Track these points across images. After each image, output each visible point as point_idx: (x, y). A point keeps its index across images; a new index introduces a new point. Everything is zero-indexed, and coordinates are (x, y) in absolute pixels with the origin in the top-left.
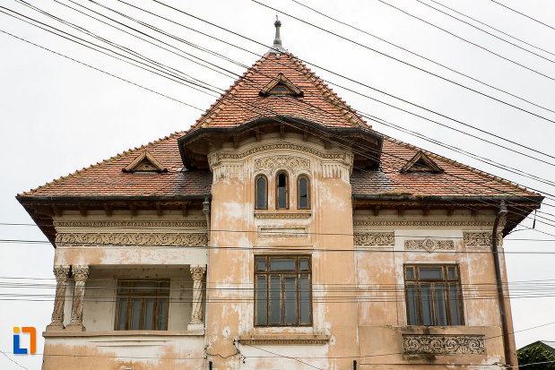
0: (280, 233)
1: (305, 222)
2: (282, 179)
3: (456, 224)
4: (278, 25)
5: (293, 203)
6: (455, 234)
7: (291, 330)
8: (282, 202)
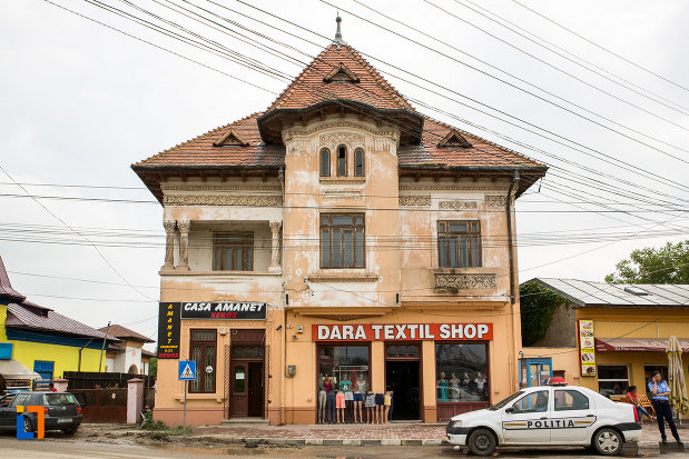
0: (340, 195)
1: (361, 187)
2: (342, 151)
3: (480, 189)
4: (339, 20)
5: (351, 172)
6: (478, 197)
7: (349, 271)
8: (342, 171)
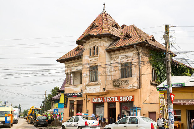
3: (131, 51)
4: (104, 5)
6: (131, 54)
7: (95, 82)
8: (94, 54)
